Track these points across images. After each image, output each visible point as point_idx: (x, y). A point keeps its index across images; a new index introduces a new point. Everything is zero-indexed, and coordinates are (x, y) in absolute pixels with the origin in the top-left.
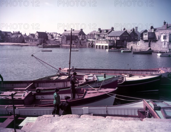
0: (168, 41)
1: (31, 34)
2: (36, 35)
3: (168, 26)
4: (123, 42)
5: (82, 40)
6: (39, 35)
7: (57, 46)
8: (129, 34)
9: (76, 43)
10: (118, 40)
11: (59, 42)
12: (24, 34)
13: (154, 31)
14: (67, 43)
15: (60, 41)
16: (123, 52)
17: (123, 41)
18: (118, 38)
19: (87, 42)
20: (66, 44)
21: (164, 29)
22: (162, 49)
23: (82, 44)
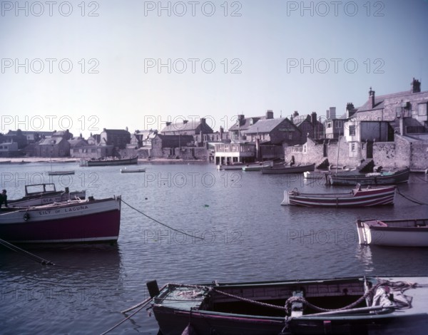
0: (359, 140)
1: (95, 136)
2: (102, 137)
3: (376, 102)
4: (278, 147)
5: (201, 144)
6: (108, 137)
7: (128, 162)
8: (298, 126)
9: (184, 153)
10: (267, 143)
11: (147, 151)
12: (79, 136)
13: (349, 116)
14: (163, 153)
15: (149, 149)
16: (247, 170)
17: (280, 144)
18: (268, 138)
19: (208, 149)
20: (162, 157)
21: (368, 109)
22: (348, 160)
23: (197, 155)
